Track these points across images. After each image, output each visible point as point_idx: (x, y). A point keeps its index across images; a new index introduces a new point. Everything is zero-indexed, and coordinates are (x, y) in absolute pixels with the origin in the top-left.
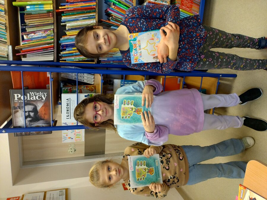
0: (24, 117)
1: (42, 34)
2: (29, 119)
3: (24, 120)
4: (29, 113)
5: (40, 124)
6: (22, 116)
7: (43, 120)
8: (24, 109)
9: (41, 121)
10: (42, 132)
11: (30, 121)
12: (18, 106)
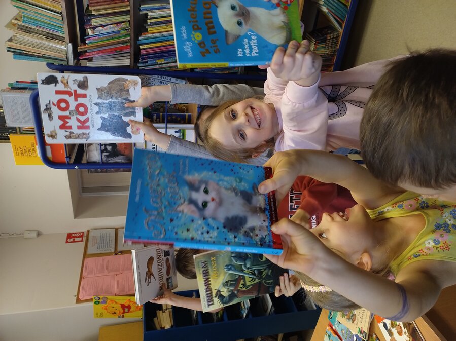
0: (100, 151)
1: (114, 28)
2: (105, 154)
3: (100, 155)
5: (119, 159)
7: (123, 155)
9: (121, 157)
10: (122, 169)
11: (107, 156)
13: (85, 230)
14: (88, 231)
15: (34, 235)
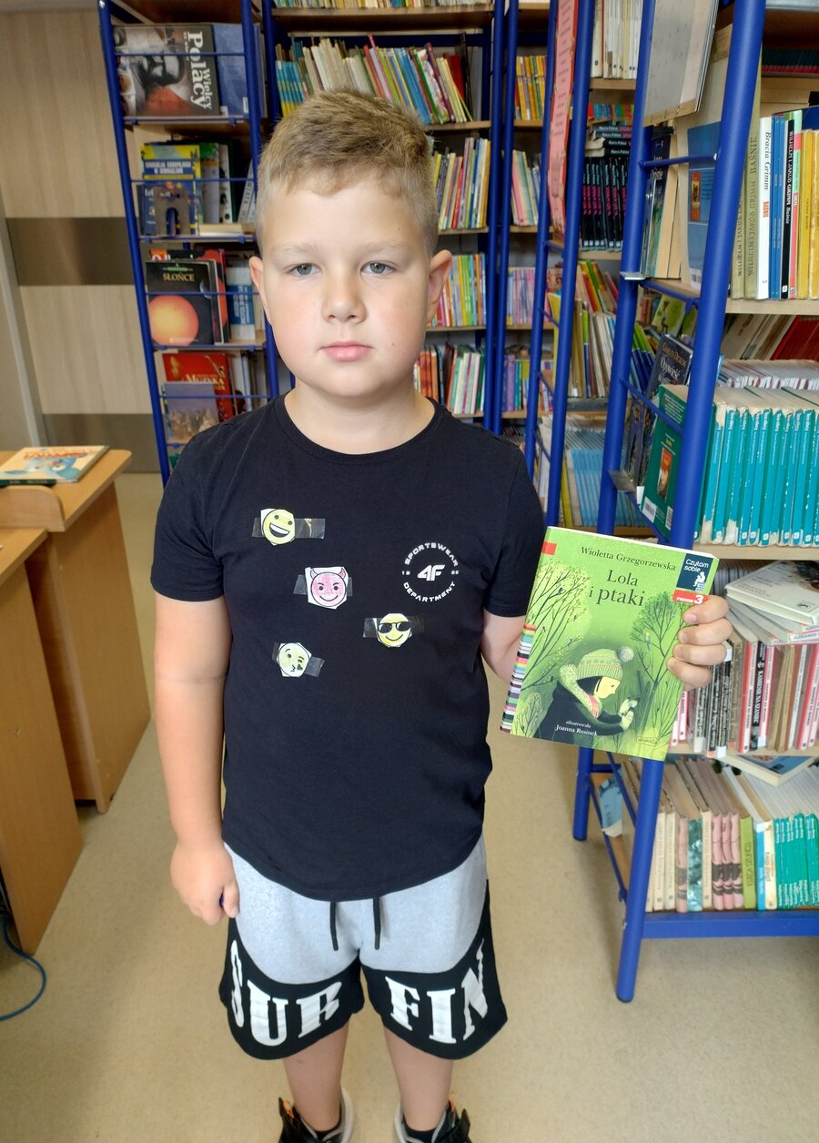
4: (159, 64)
6: (152, 47)
8: (169, 52)
12: (174, 39)
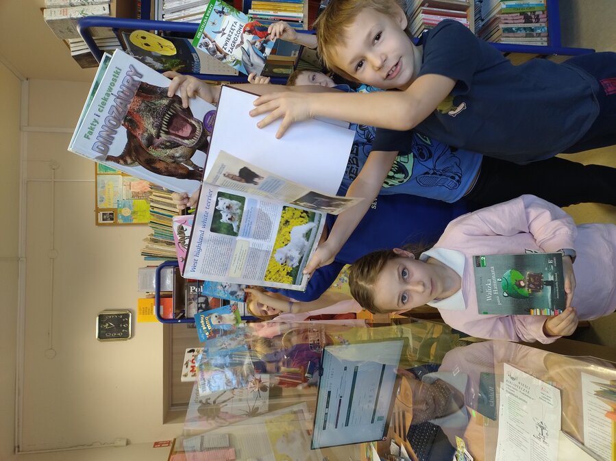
3: (197, 312)
4: (201, 305)
6: (195, 308)
8: (197, 301)
12: (192, 298)
13: (172, 439)
14: (175, 439)
15: (125, 443)
